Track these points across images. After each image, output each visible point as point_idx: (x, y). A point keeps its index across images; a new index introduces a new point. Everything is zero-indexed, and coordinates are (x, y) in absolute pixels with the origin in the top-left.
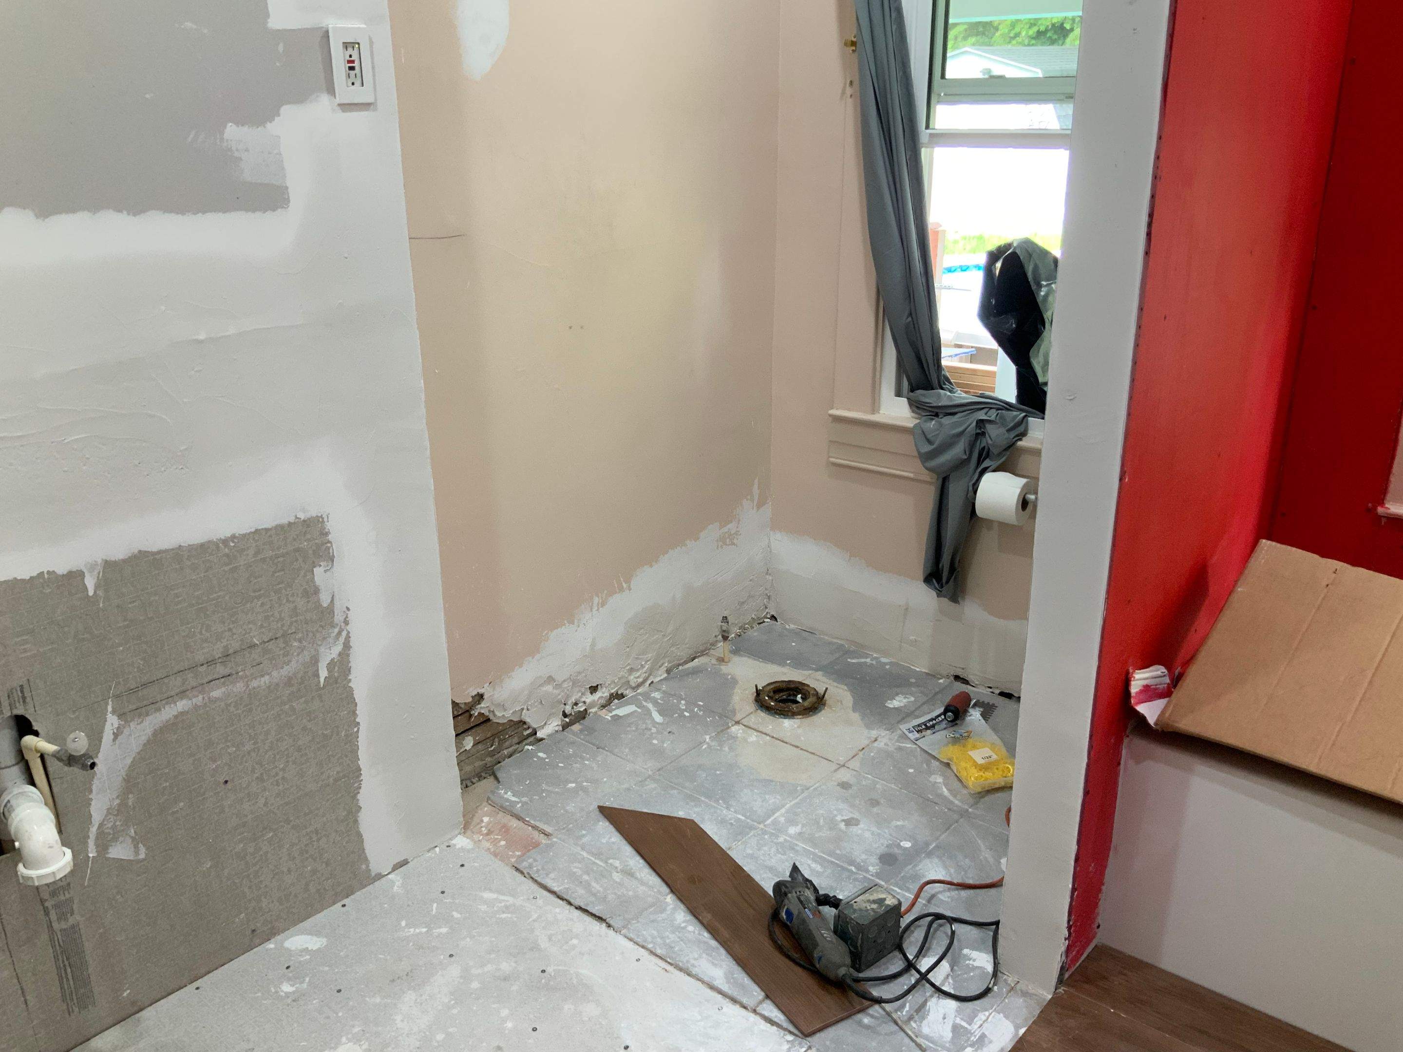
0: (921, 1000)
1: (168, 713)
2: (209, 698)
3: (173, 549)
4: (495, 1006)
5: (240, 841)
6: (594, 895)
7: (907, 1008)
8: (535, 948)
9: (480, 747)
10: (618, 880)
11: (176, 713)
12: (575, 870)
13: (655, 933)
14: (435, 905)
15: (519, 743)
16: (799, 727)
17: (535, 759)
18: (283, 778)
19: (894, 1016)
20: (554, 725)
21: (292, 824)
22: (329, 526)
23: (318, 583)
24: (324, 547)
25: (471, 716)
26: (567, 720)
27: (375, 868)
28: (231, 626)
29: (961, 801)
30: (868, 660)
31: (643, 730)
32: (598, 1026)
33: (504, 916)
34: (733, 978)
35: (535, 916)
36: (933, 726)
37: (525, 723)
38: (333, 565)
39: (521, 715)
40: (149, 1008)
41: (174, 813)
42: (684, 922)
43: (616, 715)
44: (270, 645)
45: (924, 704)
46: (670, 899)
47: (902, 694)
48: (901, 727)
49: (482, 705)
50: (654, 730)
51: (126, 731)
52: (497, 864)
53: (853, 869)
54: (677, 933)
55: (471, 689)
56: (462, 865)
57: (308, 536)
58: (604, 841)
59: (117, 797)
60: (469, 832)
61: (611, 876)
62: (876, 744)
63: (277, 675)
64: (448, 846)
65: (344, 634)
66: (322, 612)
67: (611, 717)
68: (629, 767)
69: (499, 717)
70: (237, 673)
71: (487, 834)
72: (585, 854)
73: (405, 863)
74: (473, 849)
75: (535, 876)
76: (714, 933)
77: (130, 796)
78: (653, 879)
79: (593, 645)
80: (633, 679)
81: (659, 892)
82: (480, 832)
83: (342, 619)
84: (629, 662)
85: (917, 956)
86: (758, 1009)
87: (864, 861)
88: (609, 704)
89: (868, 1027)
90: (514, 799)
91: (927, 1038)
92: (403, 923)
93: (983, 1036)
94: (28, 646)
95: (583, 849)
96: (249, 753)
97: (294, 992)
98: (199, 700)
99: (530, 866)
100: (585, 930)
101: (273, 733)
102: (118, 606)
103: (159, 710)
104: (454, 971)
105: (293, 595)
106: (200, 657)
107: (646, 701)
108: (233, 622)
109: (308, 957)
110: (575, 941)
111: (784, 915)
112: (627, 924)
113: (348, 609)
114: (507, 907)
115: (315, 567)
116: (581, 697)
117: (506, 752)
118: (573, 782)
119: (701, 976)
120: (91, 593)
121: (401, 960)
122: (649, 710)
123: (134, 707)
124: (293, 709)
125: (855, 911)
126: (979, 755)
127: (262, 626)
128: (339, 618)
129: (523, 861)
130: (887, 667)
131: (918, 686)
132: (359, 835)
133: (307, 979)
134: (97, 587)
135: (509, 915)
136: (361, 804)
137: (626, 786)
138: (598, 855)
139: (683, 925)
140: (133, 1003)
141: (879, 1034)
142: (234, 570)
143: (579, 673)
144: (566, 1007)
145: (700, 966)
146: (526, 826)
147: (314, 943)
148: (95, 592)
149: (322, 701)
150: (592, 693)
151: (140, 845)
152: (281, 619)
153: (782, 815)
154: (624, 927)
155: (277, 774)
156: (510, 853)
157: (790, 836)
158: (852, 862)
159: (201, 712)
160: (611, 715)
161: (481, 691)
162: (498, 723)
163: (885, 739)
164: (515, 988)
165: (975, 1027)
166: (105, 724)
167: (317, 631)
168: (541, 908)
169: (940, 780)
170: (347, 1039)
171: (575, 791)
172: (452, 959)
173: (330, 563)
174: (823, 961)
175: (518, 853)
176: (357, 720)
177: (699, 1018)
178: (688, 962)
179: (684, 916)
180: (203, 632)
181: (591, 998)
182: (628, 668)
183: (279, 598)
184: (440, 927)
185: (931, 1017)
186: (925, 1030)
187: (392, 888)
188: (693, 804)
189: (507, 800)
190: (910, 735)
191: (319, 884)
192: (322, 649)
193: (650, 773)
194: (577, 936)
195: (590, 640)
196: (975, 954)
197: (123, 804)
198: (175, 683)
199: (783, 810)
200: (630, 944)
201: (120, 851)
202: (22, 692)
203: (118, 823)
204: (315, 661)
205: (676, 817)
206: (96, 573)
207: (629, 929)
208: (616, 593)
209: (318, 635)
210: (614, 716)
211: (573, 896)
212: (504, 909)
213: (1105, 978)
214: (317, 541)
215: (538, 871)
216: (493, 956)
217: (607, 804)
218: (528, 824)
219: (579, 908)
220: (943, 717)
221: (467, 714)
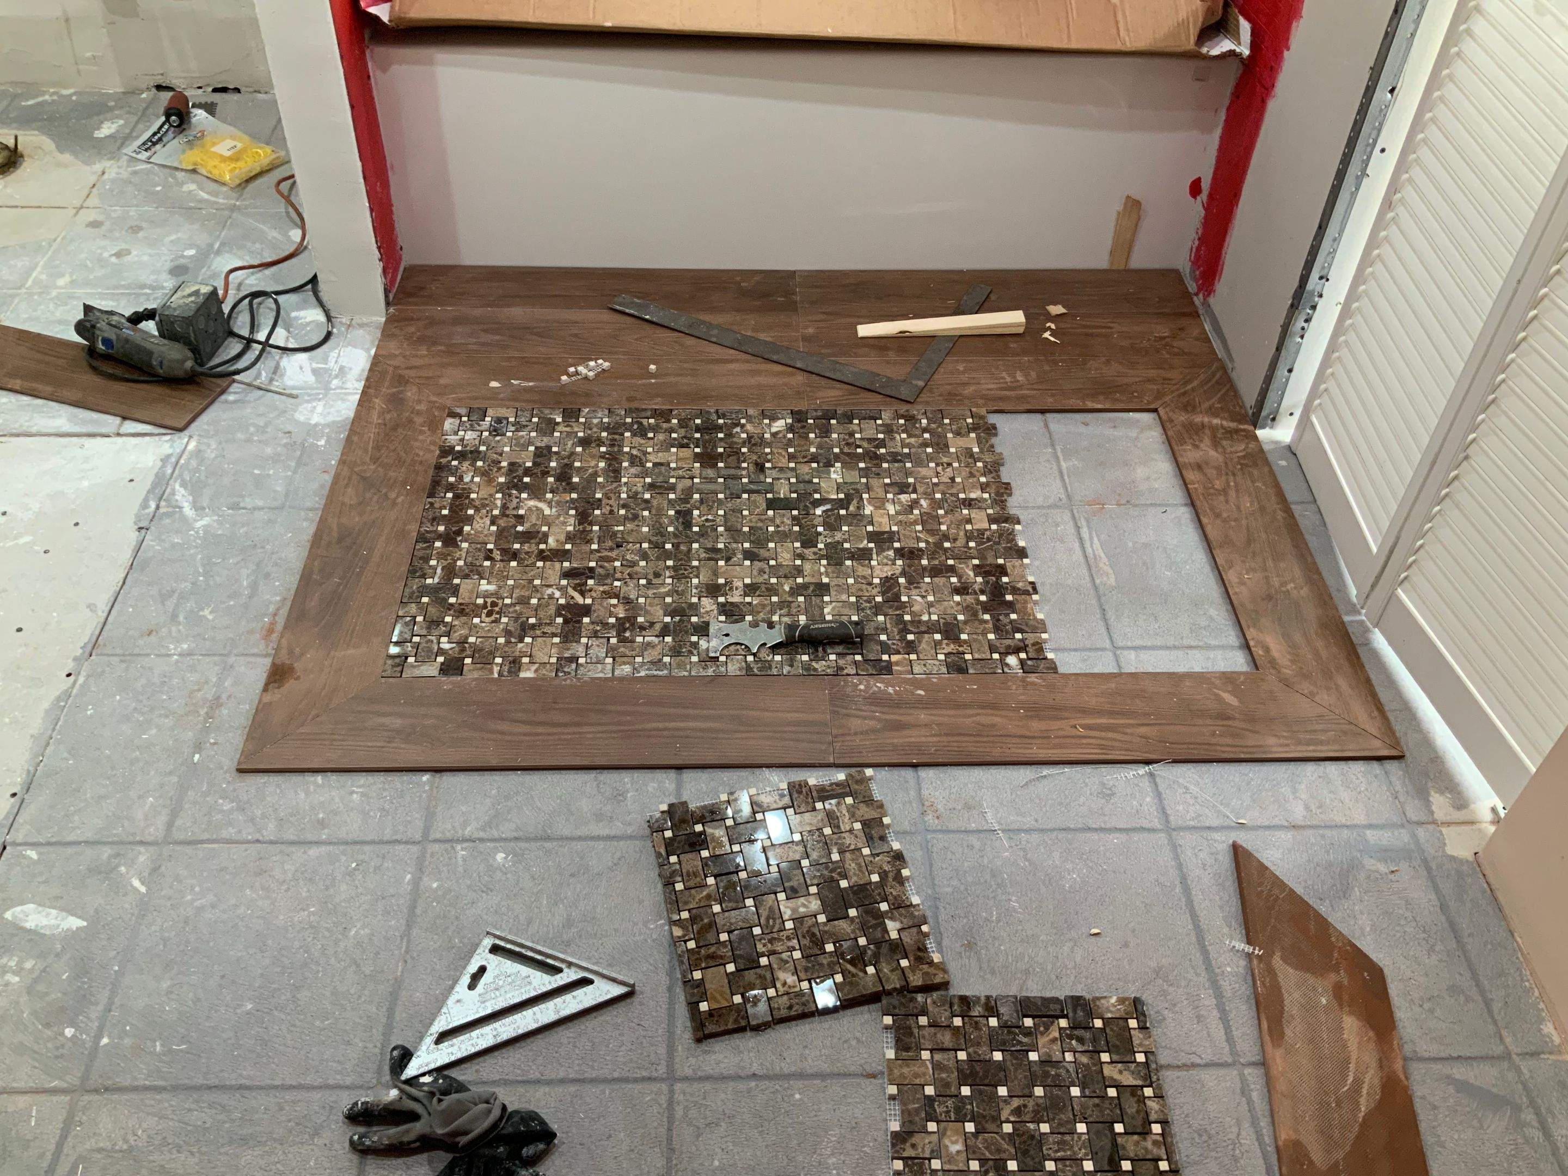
0: (272, 364)
7: (264, 374)
16: (5, 187)
19: (257, 383)
29: (225, 198)
30: (47, 97)
34: (79, 419)
36: (160, 139)
45: (137, 123)
47: (106, 120)
48: (124, 151)
53: (148, 291)
62: (106, 176)
76: (34, 393)
85: (252, 331)
86: (121, 431)
87: (156, 281)
89: (235, 402)
91: (293, 388)
93: (342, 369)
111: (100, 346)
119: (44, 431)
125: (175, 309)
126: (224, 148)
130: (74, 98)
131: (121, 108)
141: (249, 402)
145: (36, 424)
153: (41, 273)
157: (61, 288)
158: (143, 286)
163: (114, 169)
165: (331, 364)
169: (193, 187)
174: (166, 363)
177: (64, 462)
178: (21, 426)
185: (289, 373)
186: (289, 383)
190: (139, 156)
196: (302, 313)
199: (39, 269)
213: (422, 289)
220: (166, 127)
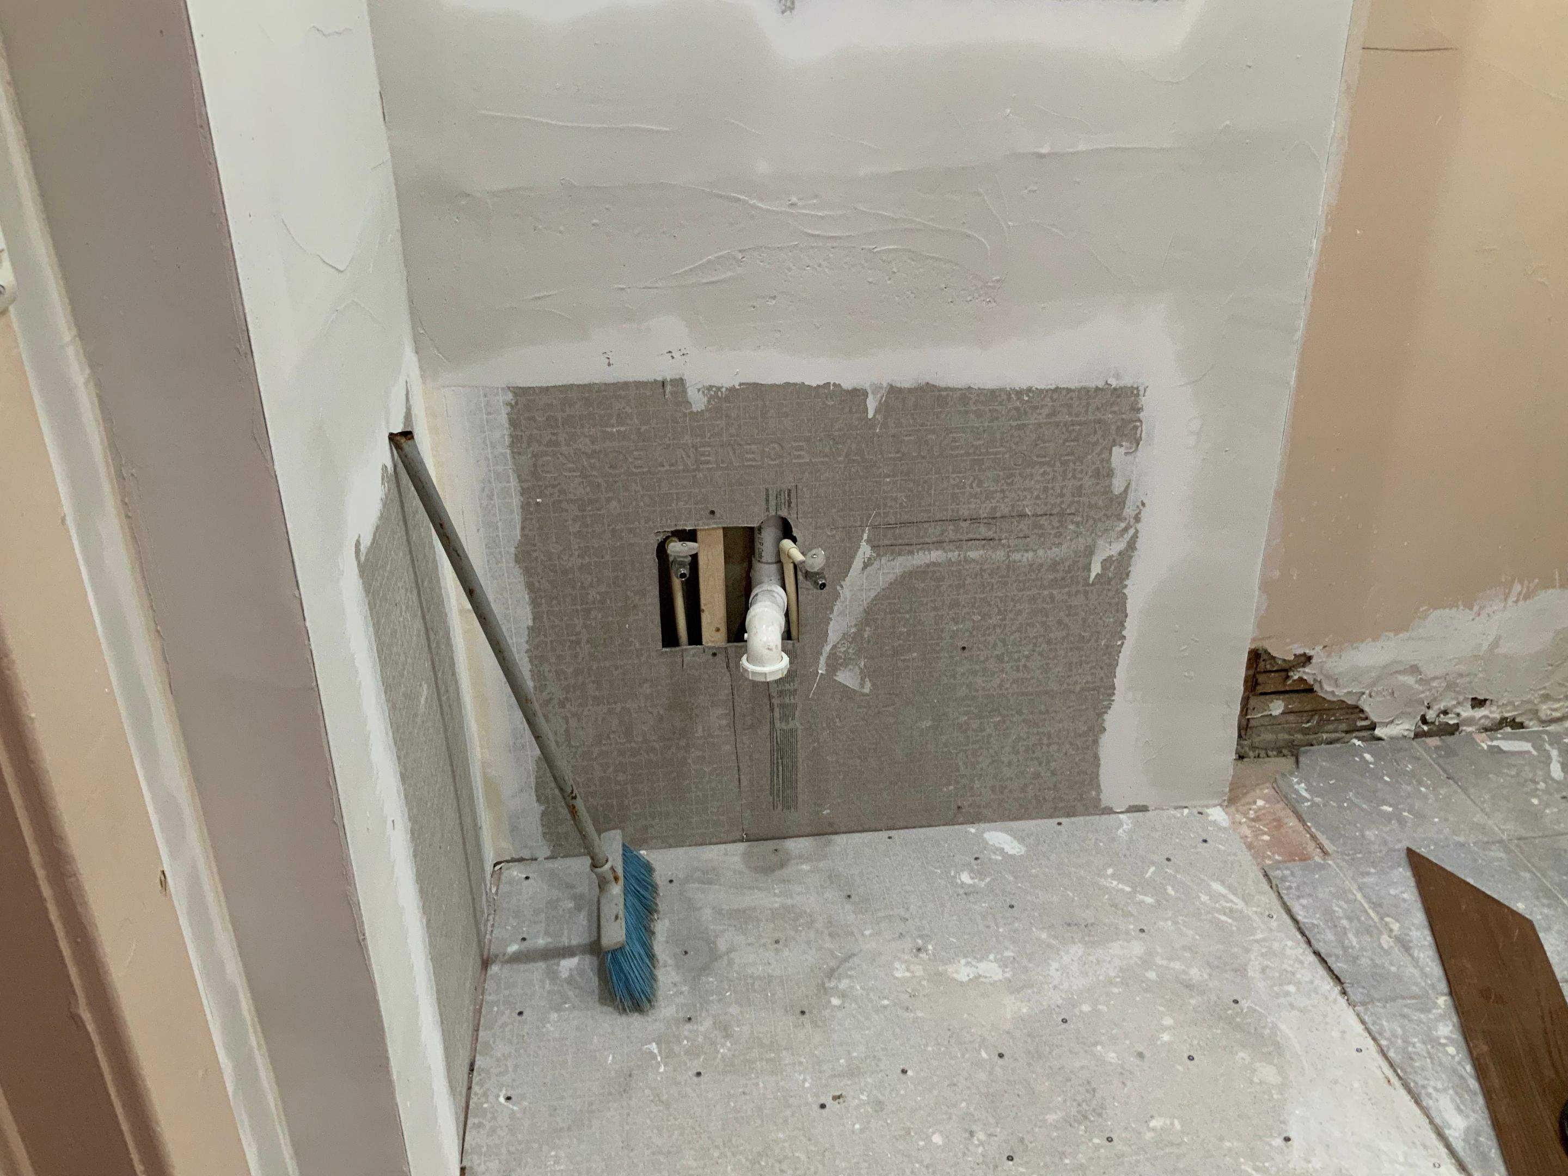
1: (921, 559)
2: (965, 557)
3: (961, 389)
4: (1161, 1009)
5: (966, 713)
6: (1345, 949)
8: (1241, 971)
9: (1291, 718)
10: (1386, 946)
11: (927, 562)
12: (1336, 909)
13: (1399, 1031)
14: (1153, 869)
15: (1347, 732)
17: (1357, 759)
18: (1025, 666)
20: (1404, 727)
21: (1024, 717)
22: (1143, 401)
23: (1113, 465)
24: (1132, 425)
25: (1288, 677)
26: (1425, 728)
27: (1107, 798)
28: (1005, 488)
31: (1526, 781)
32: (1266, 1097)
33: (1224, 918)
34: (1476, 1140)
35: (1259, 936)
37: (1362, 711)
38: (1136, 449)
39: (1359, 699)
40: (843, 835)
41: (904, 660)
42: (1446, 1038)
43: (1498, 747)
44: (1043, 521)
46: (1443, 1001)
49: (1307, 670)
50: (1542, 785)
51: (876, 565)
52: (1245, 857)
54: (1429, 1047)
55: (1296, 646)
56: (1205, 841)
57: (1115, 408)
58: (1392, 892)
59: (856, 625)
60: (1233, 809)
61: (1379, 938)
63: (1045, 555)
64: (1200, 813)
65: (1132, 531)
66: (1111, 500)
67: (1488, 746)
68: (1479, 818)
69: (1327, 692)
70: (1000, 540)
71: (1253, 820)
72: (1359, 896)
73: (1143, 809)
74: (1225, 828)
75: (1283, 892)
76: (1481, 1072)
77: (867, 629)
78: (1435, 969)
79: (1495, 644)
80: (1545, 710)
81: (1433, 987)
82: (1245, 814)
83: (1133, 514)
84: (1547, 685)
88: (1496, 730)
90: (1305, 794)
92: (1110, 871)
94: (802, 453)
95: (1360, 889)
96: (994, 626)
97: (970, 886)
98: (954, 555)
99: (1283, 879)
100: (1312, 982)
101: (1025, 615)
102: (893, 436)
103: (911, 553)
104: (1137, 948)
105: (1082, 471)
106: (965, 512)
107: (1551, 744)
108: (1008, 484)
109: (999, 858)
110: (1292, 988)
112: (1369, 1003)
113: (1143, 504)
114: (1231, 910)
115: (1115, 445)
116: (1455, 706)
117: (1325, 736)
118: (1390, 806)
119: (1433, 1113)
120: (870, 415)
121: (1087, 907)
122: (1549, 757)
123: (889, 543)
124: (1052, 597)
127: (1038, 497)
128: (1129, 511)
129: (1279, 869)
132: (1096, 758)
133: (988, 879)
134: (877, 411)
135: (1230, 921)
136: (1106, 725)
137: (1461, 839)
138: (1376, 906)
139: (1443, 1041)
140: (831, 824)
142: (1021, 427)
143: (1461, 675)
144: (1241, 1054)
145: (1437, 1100)
146: (1304, 832)
147: (1013, 847)
148: (874, 416)
149: (1087, 599)
150: (1473, 707)
151: (867, 679)
152: (1062, 495)
154: (1363, 1004)
155: (1019, 660)
156: (1269, 853)
159: (954, 568)
160: (1489, 743)
161: (1309, 652)
162: (1324, 699)
164: (1193, 1002)
166: (857, 551)
167: (1100, 519)
168: (1271, 930)
170: (995, 957)
171: (1389, 818)
172: (1142, 935)
173: (1134, 445)
175: (1277, 857)
176: (1124, 633)
177: (1401, 1159)
178: (1424, 1087)
179: (1451, 1032)
180: (974, 485)
181: (1275, 1061)
182: (1542, 692)
183: (1065, 471)
184: (1146, 895)
187: (1118, 829)
188: (1545, 901)
189: (1297, 792)
191: (1040, 790)
192: (1100, 542)
193: (1505, 837)
194: (1298, 984)
195: (1491, 639)
197: (859, 633)
198: (933, 531)
200: (1359, 1028)
201: (847, 678)
202: (789, 495)
203: (850, 651)
204: (1090, 551)
205: (1508, 908)
206: (879, 396)
207: (1367, 1009)
208: (1554, 587)
209: (1099, 524)
210: (1494, 746)
211: (1318, 936)
212: (1227, 911)
214: (1124, 416)
215: (1290, 888)
216: (1188, 955)
217: (1423, 851)
218: (1308, 830)
219: (1317, 954)
221: (1283, 674)
